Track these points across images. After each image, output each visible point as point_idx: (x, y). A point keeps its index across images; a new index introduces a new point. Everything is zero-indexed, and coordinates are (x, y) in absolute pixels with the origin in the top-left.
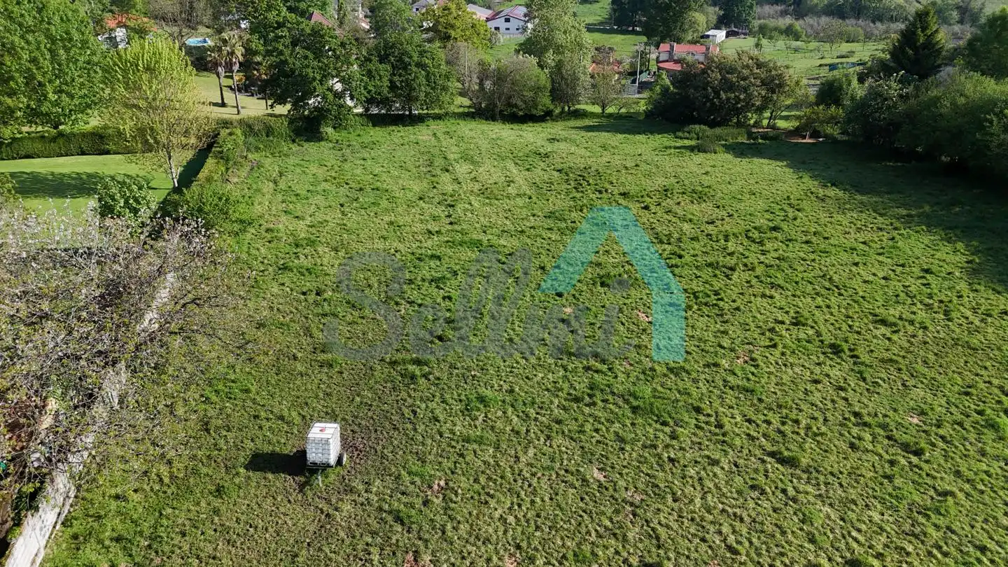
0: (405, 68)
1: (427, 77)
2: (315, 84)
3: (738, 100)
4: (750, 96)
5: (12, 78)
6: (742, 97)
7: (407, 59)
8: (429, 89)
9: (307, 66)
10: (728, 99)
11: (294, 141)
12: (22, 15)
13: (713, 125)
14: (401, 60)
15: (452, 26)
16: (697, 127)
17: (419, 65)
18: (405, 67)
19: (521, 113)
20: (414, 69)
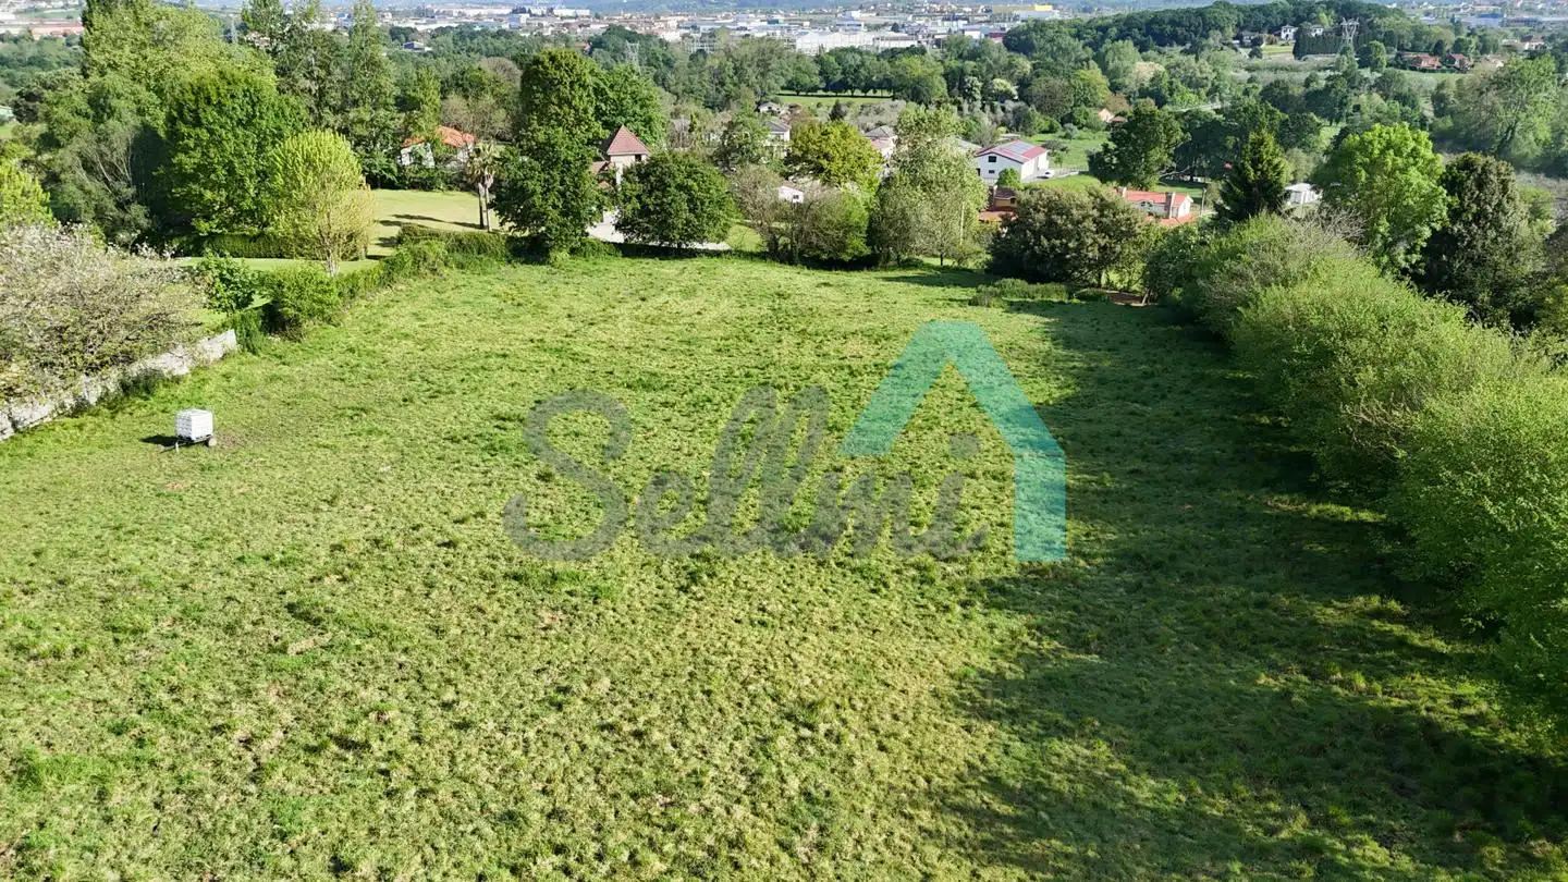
0: (663, 191)
1: (690, 201)
2: (535, 198)
3: (1067, 249)
4: (1082, 244)
5: (214, 171)
6: (1071, 245)
7: (668, 180)
8: (692, 217)
9: (532, 178)
10: (1053, 248)
11: (509, 262)
12: (234, 108)
13: (1032, 281)
14: (661, 181)
15: (826, 156)
16: (1010, 280)
17: (680, 187)
18: (662, 186)
19: (824, 257)
20: (672, 189)
